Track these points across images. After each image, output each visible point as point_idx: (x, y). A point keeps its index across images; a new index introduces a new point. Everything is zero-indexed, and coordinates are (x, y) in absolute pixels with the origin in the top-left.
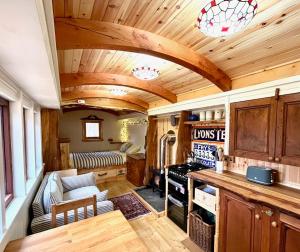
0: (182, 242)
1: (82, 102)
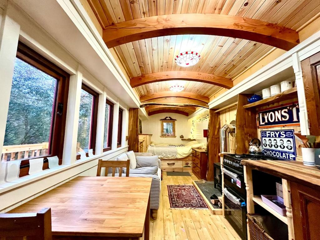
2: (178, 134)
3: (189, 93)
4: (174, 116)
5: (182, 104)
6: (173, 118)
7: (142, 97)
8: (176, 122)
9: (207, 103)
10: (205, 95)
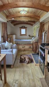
0: (40, 78)
1: (13, 19)
2: (28, 34)
3: (30, 14)
4: (26, 26)
5: (27, 20)
6: (25, 27)
7: (7, 17)
8: (27, 28)
9: (39, 20)
10: (39, 15)
